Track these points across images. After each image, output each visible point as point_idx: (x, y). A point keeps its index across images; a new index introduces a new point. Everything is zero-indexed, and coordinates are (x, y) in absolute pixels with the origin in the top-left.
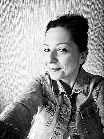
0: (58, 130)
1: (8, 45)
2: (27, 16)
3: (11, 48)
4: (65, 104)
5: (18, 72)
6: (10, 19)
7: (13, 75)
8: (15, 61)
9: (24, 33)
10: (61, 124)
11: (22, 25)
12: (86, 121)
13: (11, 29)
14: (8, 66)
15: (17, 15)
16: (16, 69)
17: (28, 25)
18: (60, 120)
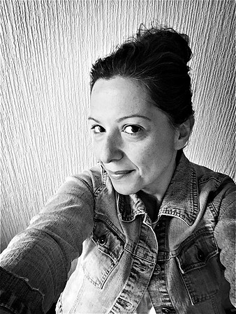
0: (126, 296)
1: (14, 91)
2: (56, 26)
3: (21, 99)
4: (144, 241)
5: (39, 150)
6: (17, 32)
7: (28, 158)
8: (32, 126)
9: (50, 63)
10: (132, 285)
11: (45, 45)
12: (190, 278)
13: (18, 56)
14: (15, 137)
15: (32, 23)
16: (34, 145)
17: (58, 46)
18: (131, 276)
